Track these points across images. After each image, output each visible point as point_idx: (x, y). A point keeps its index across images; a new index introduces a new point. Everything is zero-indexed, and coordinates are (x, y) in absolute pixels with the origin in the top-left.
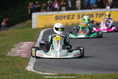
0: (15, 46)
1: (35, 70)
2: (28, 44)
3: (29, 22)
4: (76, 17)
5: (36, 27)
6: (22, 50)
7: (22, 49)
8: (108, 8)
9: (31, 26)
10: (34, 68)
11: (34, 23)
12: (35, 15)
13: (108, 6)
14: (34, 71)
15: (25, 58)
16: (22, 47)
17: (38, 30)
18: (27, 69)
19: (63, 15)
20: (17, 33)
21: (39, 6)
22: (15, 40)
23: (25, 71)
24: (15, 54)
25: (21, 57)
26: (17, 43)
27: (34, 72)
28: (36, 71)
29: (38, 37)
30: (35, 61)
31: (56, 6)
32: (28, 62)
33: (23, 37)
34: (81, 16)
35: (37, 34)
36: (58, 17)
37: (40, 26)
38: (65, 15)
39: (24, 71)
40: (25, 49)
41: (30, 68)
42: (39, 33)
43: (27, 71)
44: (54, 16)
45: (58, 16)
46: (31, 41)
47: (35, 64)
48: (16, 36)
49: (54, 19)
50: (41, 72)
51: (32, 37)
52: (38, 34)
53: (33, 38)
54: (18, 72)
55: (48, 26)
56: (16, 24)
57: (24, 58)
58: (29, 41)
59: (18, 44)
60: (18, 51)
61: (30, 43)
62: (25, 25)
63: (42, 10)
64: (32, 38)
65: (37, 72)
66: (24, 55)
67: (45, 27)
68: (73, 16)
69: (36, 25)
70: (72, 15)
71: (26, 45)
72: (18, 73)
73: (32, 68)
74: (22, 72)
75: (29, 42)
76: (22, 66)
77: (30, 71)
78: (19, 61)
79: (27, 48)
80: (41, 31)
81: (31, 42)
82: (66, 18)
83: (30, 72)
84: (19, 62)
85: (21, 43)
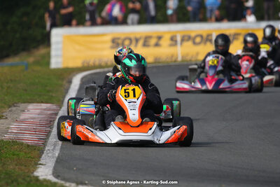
0: (4, 114)
1: (57, 177)
2: (41, 109)
3: (42, 51)
4: (165, 42)
5: (61, 66)
6: (23, 126)
7: (22, 121)
8: (251, 19)
9: (48, 63)
10: (56, 173)
11: (57, 56)
12: (58, 35)
13: (250, 15)
14: (54, 179)
15: (32, 146)
16: (23, 116)
17: (67, 73)
18: (36, 174)
19: (132, 36)
20: (11, 81)
21: (70, 9)
22: (6, 98)
23: (31, 181)
24: (6, 133)
25: (22, 144)
26: (10, 107)
27: (55, 183)
28: (62, 180)
29: (67, 91)
30: (57, 155)
31: (116, 11)
32: (40, 157)
33: (26, 90)
34: (179, 39)
35: (64, 82)
36: (120, 41)
37: (71, 64)
38: (138, 36)
39: (28, 179)
40: (33, 123)
41: (44, 172)
42: (70, 82)
43: (37, 178)
44: (109, 38)
45: (119, 39)
46: (47, 103)
47: (57, 162)
48: (8, 87)
49: (110, 44)
50: (73, 182)
51: (49, 91)
52: (67, 85)
53: (54, 95)
54: (12, 182)
55: (91, 63)
56: (7, 56)
57: (28, 146)
58: (42, 102)
59: (14, 109)
60: (14, 127)
61: (44, 106)
62: (31, 60)
63: (74, 22)
64: (51, 94)
65: (63, 182)
66: (29, 138)
67: (86, 65)
68: (160, 38)
69: (60, 60)
70: (155, 35)
71: (34, 111)
72: (15, 184)
73: (51, 172)
74: (23, 181)
75: (43, 104)
76: (23, 168)
77: (45, 180)
78: (16, 153)
79: (37, 120)
80: (74, 75)
81: (49, 105)
82: (141, 43)
83: (45, 183)
84: (15, 157)
85: (22, 106)
